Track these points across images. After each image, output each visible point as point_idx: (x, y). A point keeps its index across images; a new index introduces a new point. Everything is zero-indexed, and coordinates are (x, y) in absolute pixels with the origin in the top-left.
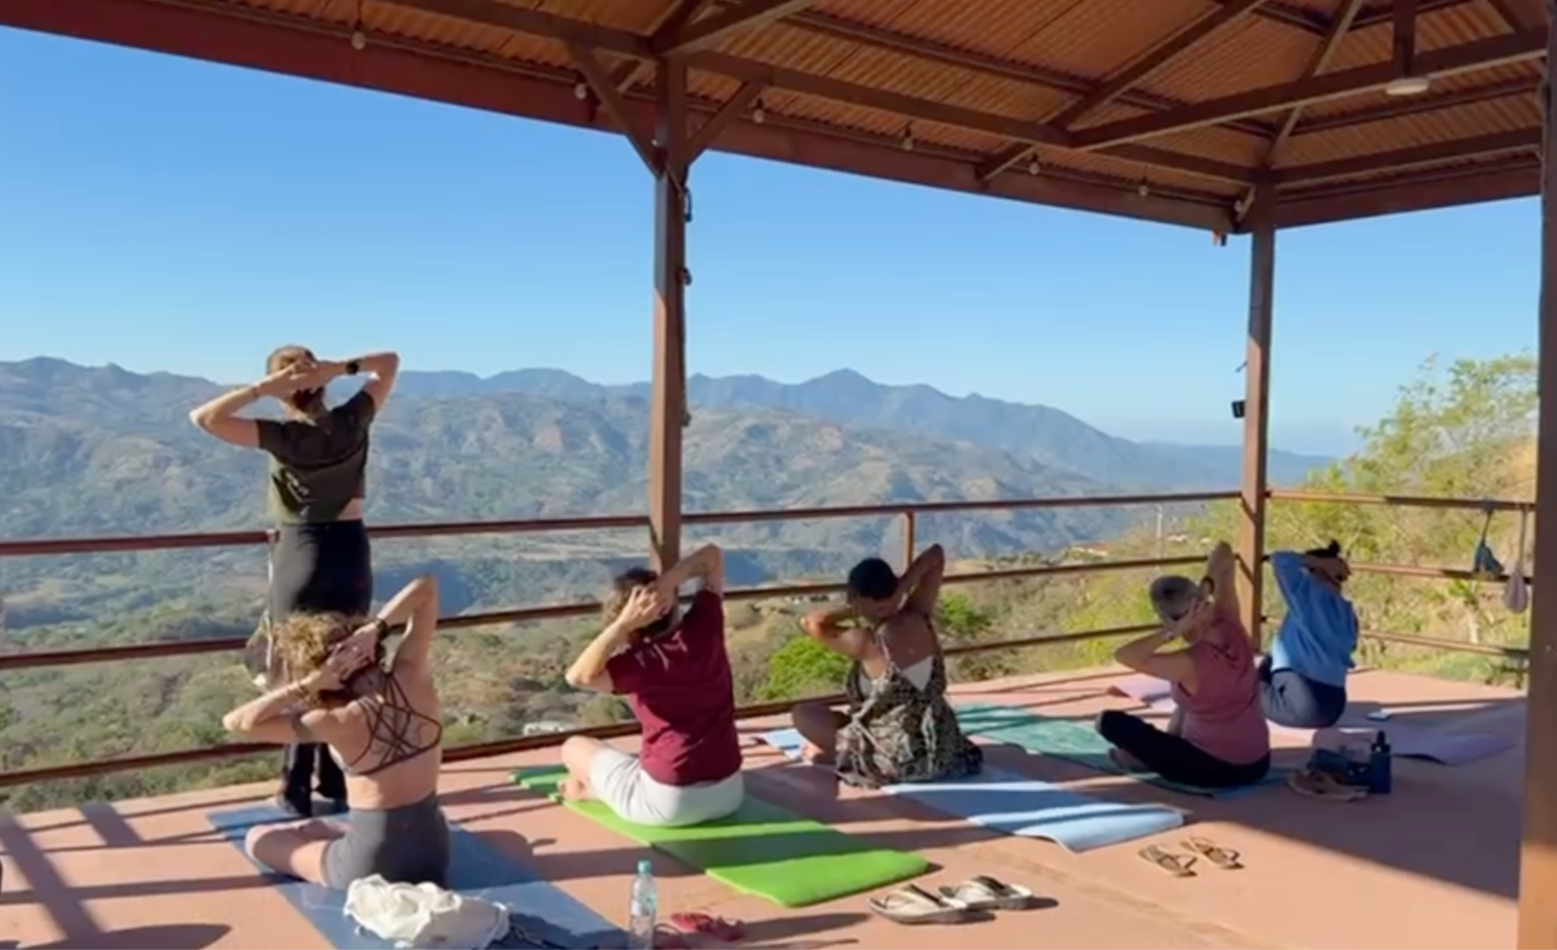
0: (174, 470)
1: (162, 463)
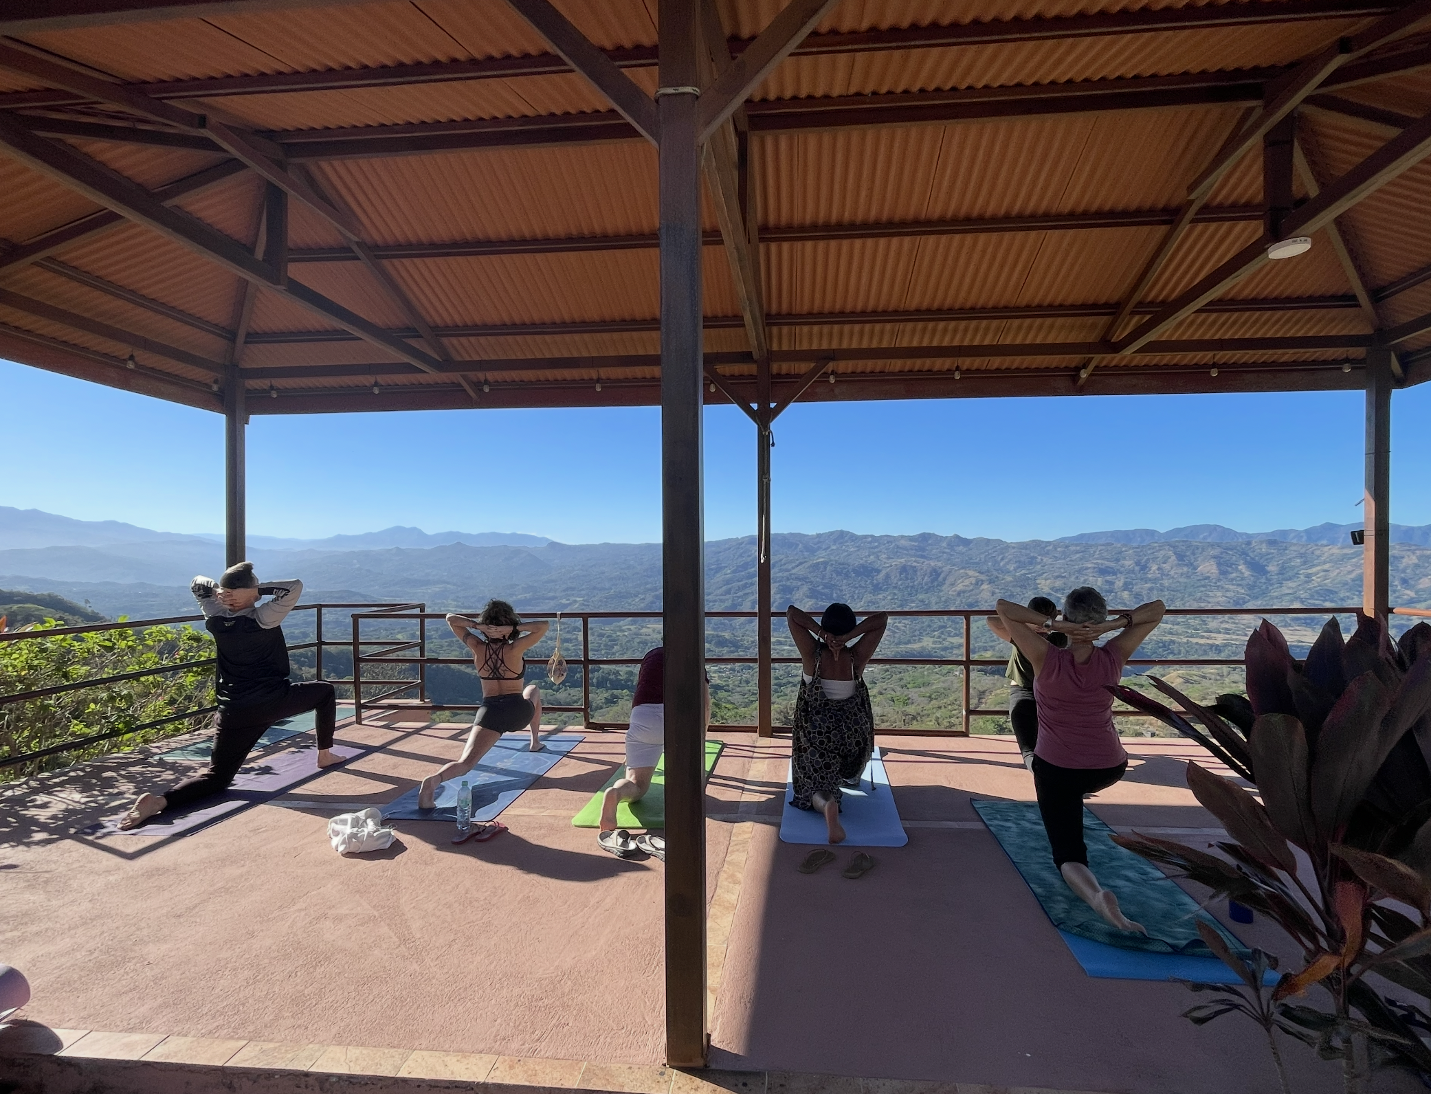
0: (985, 586)
1: (978, 583)
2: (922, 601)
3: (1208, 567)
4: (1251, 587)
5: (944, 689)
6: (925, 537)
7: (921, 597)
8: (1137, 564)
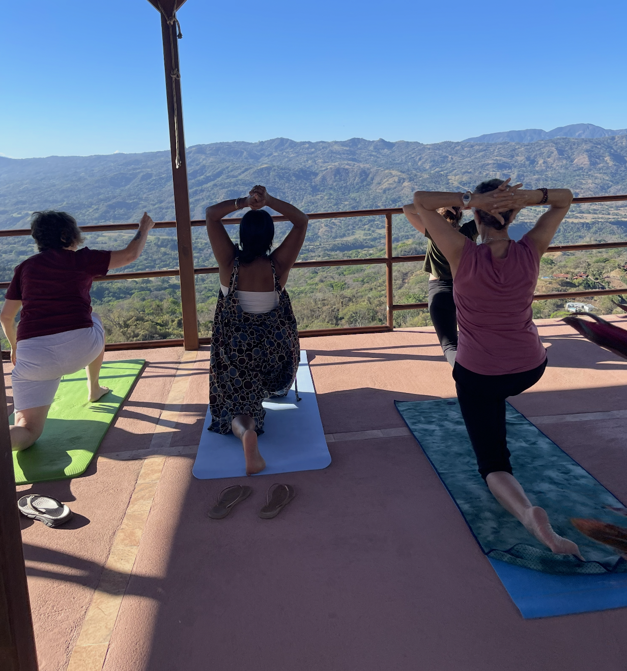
0: (406, 184)
1: (401, 181)
2: (354, 199)
3: (582, 160)
4: (613, 175)
5: (375, 273)
6: (355, 142)
7: (353, 195)
8: (528, 159)
